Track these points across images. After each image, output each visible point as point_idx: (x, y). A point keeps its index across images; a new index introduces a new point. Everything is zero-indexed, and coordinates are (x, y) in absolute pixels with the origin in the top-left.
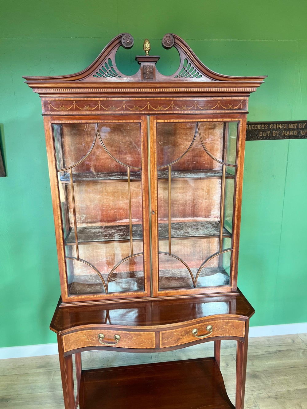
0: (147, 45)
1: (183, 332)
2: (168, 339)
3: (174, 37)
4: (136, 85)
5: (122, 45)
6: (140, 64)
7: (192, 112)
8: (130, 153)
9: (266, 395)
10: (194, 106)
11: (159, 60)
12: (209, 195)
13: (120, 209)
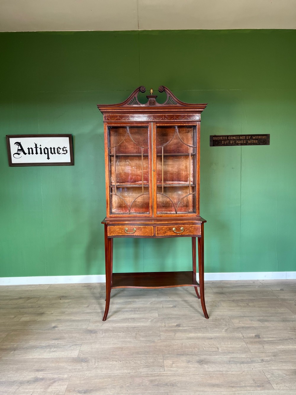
0: (152, 91)
1: (168, 228)
2: (160, 231)
3: (164, 87)
4: (147, 108)
5: (141, 91)
6: (148, 99)
7: (173, 121)
10: (174, 118)
11: (157, 97)
12: (187, 169)
13: (138, 175)
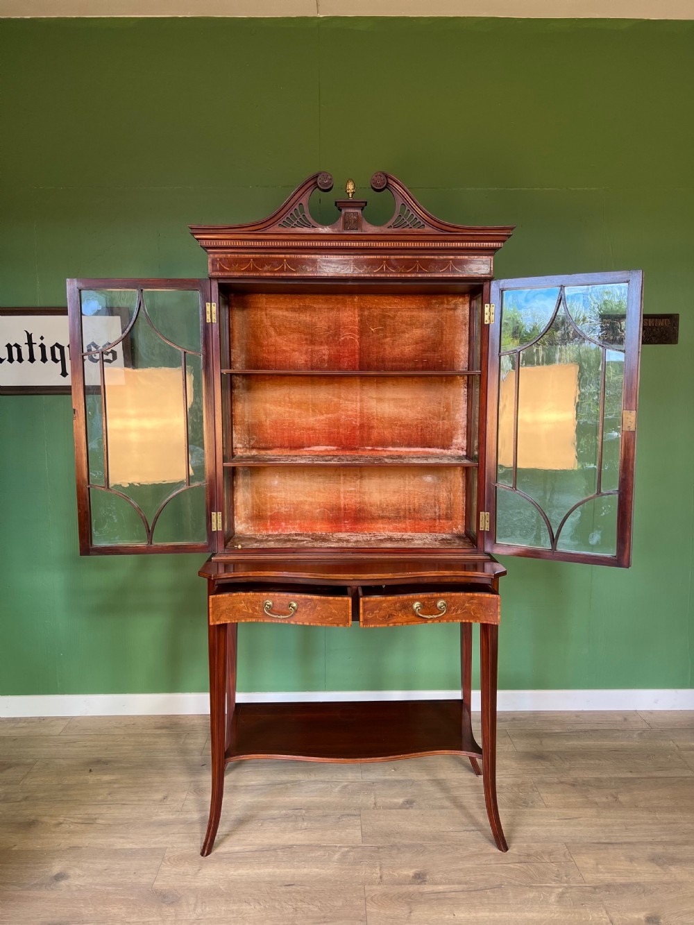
0: (350, 187)
1: (398, 605)
2: (373, 613)
3: (387, 177)
4: (334, 237)
5: (318, 187)
6: (341, 210)
7: (413, 275)
8: (327, 344)
9: (556, 780)
10: (416, 268)
11: (366, 205)
12: (449, 412)
13: (309, 429)
